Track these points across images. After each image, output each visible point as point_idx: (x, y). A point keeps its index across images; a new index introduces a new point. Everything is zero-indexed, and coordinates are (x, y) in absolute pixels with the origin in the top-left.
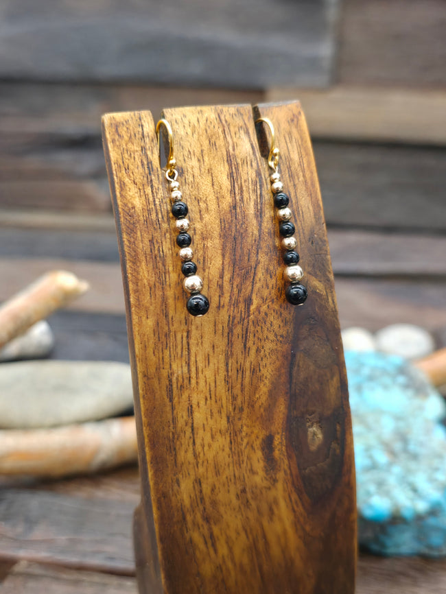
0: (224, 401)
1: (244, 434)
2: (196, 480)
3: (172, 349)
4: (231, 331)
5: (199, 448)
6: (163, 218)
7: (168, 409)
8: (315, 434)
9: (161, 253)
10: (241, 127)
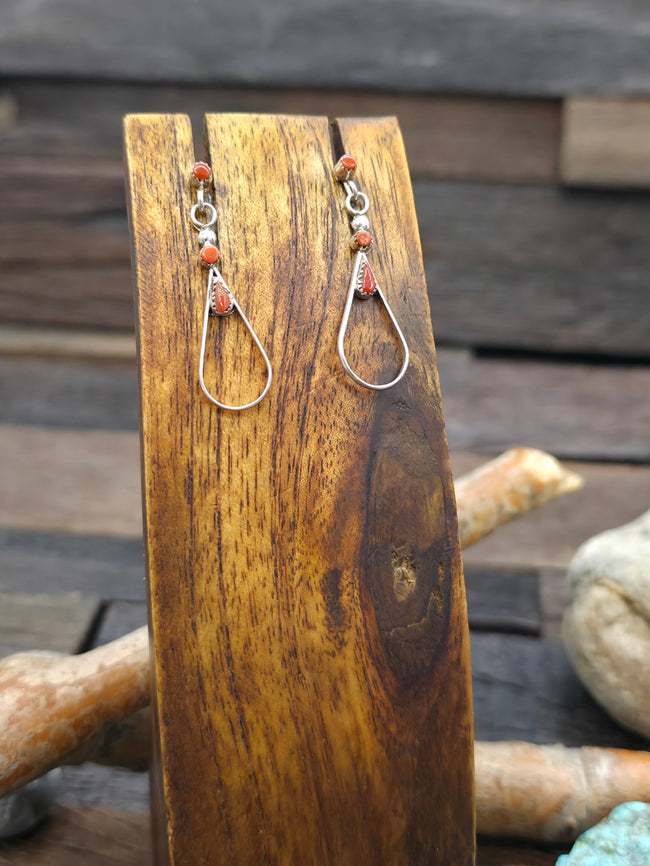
0: (268, 510)
1: (296, 564)
2: (221, 628)
3: (195, 427)
4: (281, 410)
5: (227, 578)
6: (193, 247)
7: (185, 513)
8: (405, 578)
9: (188, 294)
10: (311, 143)
